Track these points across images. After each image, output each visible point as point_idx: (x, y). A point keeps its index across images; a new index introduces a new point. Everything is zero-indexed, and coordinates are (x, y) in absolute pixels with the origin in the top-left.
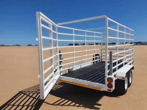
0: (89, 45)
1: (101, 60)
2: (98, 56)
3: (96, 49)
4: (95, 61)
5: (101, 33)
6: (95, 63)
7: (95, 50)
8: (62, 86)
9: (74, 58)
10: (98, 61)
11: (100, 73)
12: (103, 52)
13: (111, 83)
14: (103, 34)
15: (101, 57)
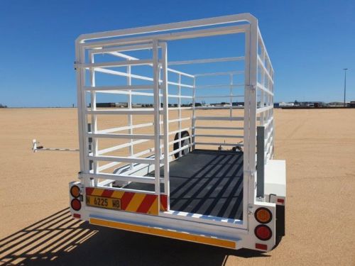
0: (143, 106)
1: (193, 146)
2: (188, 137)
3: (183, 119)
4: (181, 149)
5: (193, 76)
6: (181, 156)
7: (180, 120)
8: (93, 233)
9: (130, 147)
10: (186, 149)
11: (209, 188)
12: (198, 126)
13: (267, 225)
14: (196, 78)
15: (193, 138)
